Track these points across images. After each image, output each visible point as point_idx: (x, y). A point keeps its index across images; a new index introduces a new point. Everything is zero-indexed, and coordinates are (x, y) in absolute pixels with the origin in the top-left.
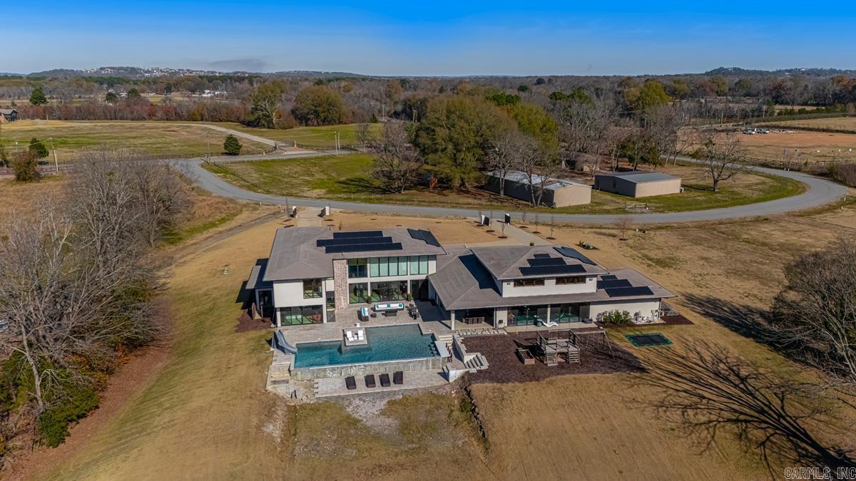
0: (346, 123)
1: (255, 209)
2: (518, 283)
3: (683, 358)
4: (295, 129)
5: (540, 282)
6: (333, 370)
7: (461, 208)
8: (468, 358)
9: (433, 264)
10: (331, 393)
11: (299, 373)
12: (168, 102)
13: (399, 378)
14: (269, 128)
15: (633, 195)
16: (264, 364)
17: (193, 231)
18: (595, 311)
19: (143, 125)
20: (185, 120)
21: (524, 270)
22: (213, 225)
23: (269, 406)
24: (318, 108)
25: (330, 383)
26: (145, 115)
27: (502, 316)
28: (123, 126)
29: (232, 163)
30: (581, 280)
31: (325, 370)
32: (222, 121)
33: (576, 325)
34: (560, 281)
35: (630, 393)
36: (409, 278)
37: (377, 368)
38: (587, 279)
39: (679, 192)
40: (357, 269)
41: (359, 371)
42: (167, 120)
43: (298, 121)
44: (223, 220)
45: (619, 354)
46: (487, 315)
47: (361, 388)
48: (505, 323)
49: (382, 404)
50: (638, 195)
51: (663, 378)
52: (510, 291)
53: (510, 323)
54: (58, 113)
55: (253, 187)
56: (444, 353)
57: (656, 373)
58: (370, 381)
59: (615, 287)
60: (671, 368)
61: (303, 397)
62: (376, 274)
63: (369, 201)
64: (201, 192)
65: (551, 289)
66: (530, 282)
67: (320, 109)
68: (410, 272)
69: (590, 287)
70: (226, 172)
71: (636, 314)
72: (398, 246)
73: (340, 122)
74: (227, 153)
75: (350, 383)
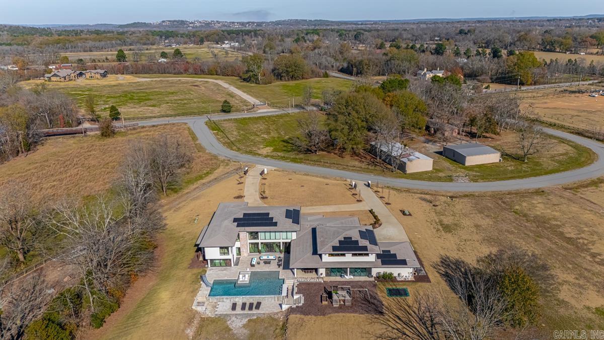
0: (307, 79)
1: (227, 165)
2: (331, 255)
3: (409, 307)
4: (273, 84)
5: (344, 255)
6: (227, 298)
7: (349, 170)
8: (296, 297)
9: (294, 234)
10: (224, 312)
11: (210, 299)
12: (196, 60)
13: (258, 305)
14: (256, 83)
15: (464, 165)
16: (194, 292)
17: (190, 182)
18: (375, 272)
19: (180, 80)
20: (206, 74)
21: (335, 248)
22: (201, 178)
23: (191, 316)
24: (288, 69)
25: (224, 305)
26: (182, 71)
27: (322, 271)
28: (168, 81)
29: (224, 120)
30: (367, 255)
31: (223, 298)
32: (228, 76)
33: (363, 278)
34: (354, 255)
35: (368, 328)
36: (281, 241)
37: (248, 299)
38: (370, 255)
39: (498, 161)
40: (254, 235)
41: (240, 300)
42: (195, 74)
43: (276, 77)
44: (207, 174)
45: (376, 302)
47: (238, 310)
48: (324, 275)
49: (245, 321)
50: (467, 164)
51: (391, 320)
52: (326, 258)
53: (327, 275)
54: (131, 70)
55: (230, 145)
56: (284, 293)
57: (388, 315)
58: (243, 307)
59: (388, 258)
60: (398, 313)
61: (209, 314)
62: (263, 238)
64: (200, 148)
65: (349, 258)
66: (338, 255)
67: (290, 70)
68: (281, 238)
69: (372, 258)
70: (219, 129)
71: (399, 274)
72: (275, 224)
73: (303, 78)
74: (224, 111)
75: (234, 307)
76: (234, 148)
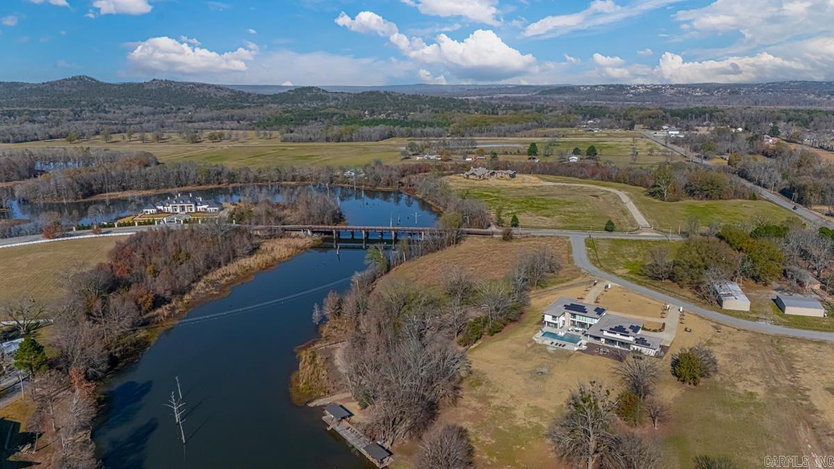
1: (586, 276)
2: (608, 332)
5: (615, 334)
6: (550, 339)
8: (583, 346)
10: (547, 343)
11: (542, 337)
12: (608, 164)
13: (564, 345)
14: (661, 199)
15: (783, 312)
16: (535, 333)
17: (554, 284)
18: (632, 347)
19: (582, 187)
20: (613, 181)
21: (611, 329)
22: (562, 282)
23: (531, 341)
24: (703, 187)
25: (548, 341)
26: (588, 175)
27: (603, 340)
28: (570, 187)
29: (603, 239)
30: (629, 336)
31: (548, 339)
32: (636, 185)
34: (621, 335)
38: (631, 337)
39: (823, 316)
40: (574, 316)
41: (555, 341)
42: (602, 180)
43: (687, 194)
44: (568, 280)
46: (598, 338)
47: (554, 345)
48: (604, 343)
49: (555, 350)
50: (786, 312)
52: (605, 333)
53: (605, 343)
54: (538, 170)
55: (595, 262)
56: (579, 344)
57: (625, 363)
58: (557, 344)
59: (641, 341)
61: (540, 343)
62: (578, 319)
63: (639, 283)
64: (571, 261)
65: (618, 336)
66: (612, 333)
67: (705, 188)
68: (588, 321)
69: (631, 339)
70: (593, 247)
71: (646, 352)
72: (586, 312)
73: (720, 199)
74: (606, 229)
75: (552, 343)
76: (598, 265)
